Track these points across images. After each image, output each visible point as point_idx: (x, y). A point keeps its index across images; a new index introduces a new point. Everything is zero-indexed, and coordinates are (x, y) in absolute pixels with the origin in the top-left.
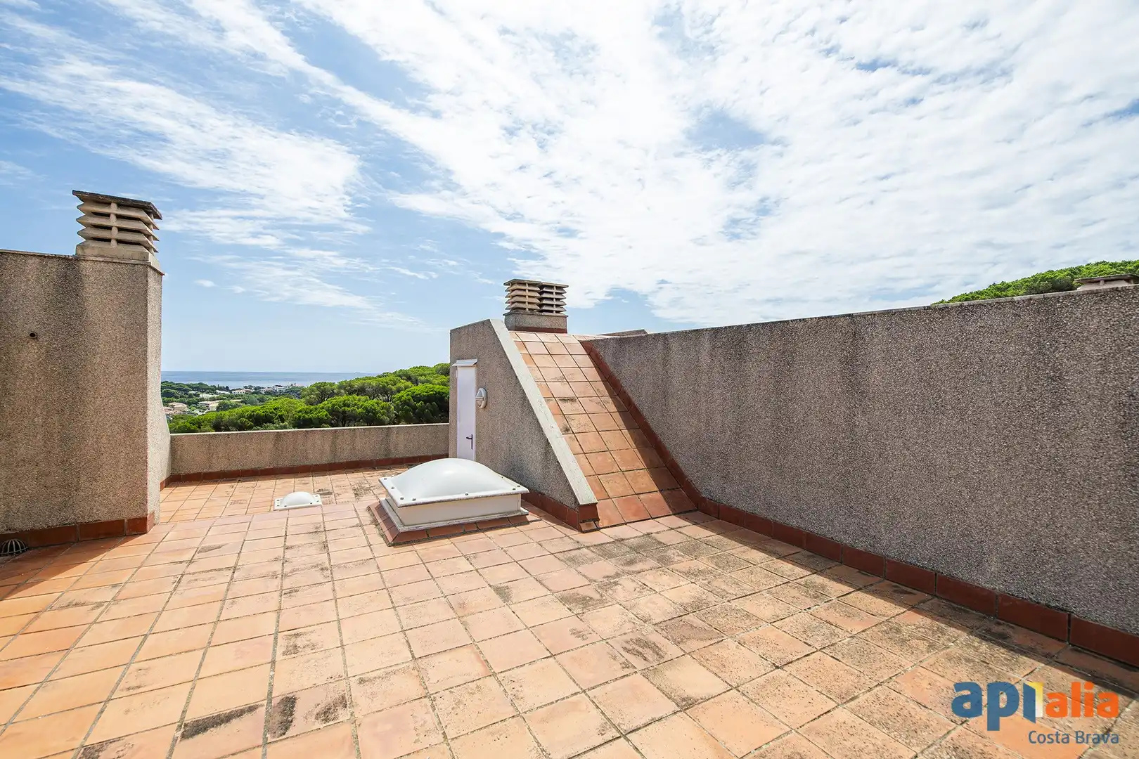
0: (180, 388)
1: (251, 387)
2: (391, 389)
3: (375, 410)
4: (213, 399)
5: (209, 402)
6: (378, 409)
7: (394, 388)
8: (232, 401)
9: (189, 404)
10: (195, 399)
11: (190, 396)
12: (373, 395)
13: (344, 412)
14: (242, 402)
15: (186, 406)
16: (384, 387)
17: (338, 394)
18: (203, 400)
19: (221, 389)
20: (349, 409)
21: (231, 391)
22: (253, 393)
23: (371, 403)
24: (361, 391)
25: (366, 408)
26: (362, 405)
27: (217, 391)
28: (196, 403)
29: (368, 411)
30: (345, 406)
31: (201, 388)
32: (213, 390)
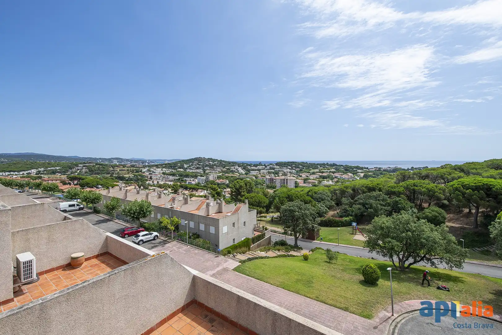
0: (351, 167)
1: (377, 168)
2: (447, 178)
3: (434, 190)
4: (362, 172)
5: (360, 174)
6: (436, 190)
7: (449, 177)
8: (369, 173)
9: (353, 174)
10: (355, 172)
11: (354, 171)
12: (435, 179)
13: (414, 190)
14: (373, 174)
15: (352, 175)
16: (442, 176)
17: (413, 178)
18: (358, 172)
19: (365, 168)
20: (417, 188)
21: (369, 169)
22: (378, 170)
23: (432, 185)
24: (426, 177)
25: (427, 189)
26: (425, 187)
27: (364, 169)
28: (356, 174)
29: (430, 191)
30: (414, 186)
31: (358, 168)
32: (362, 168)
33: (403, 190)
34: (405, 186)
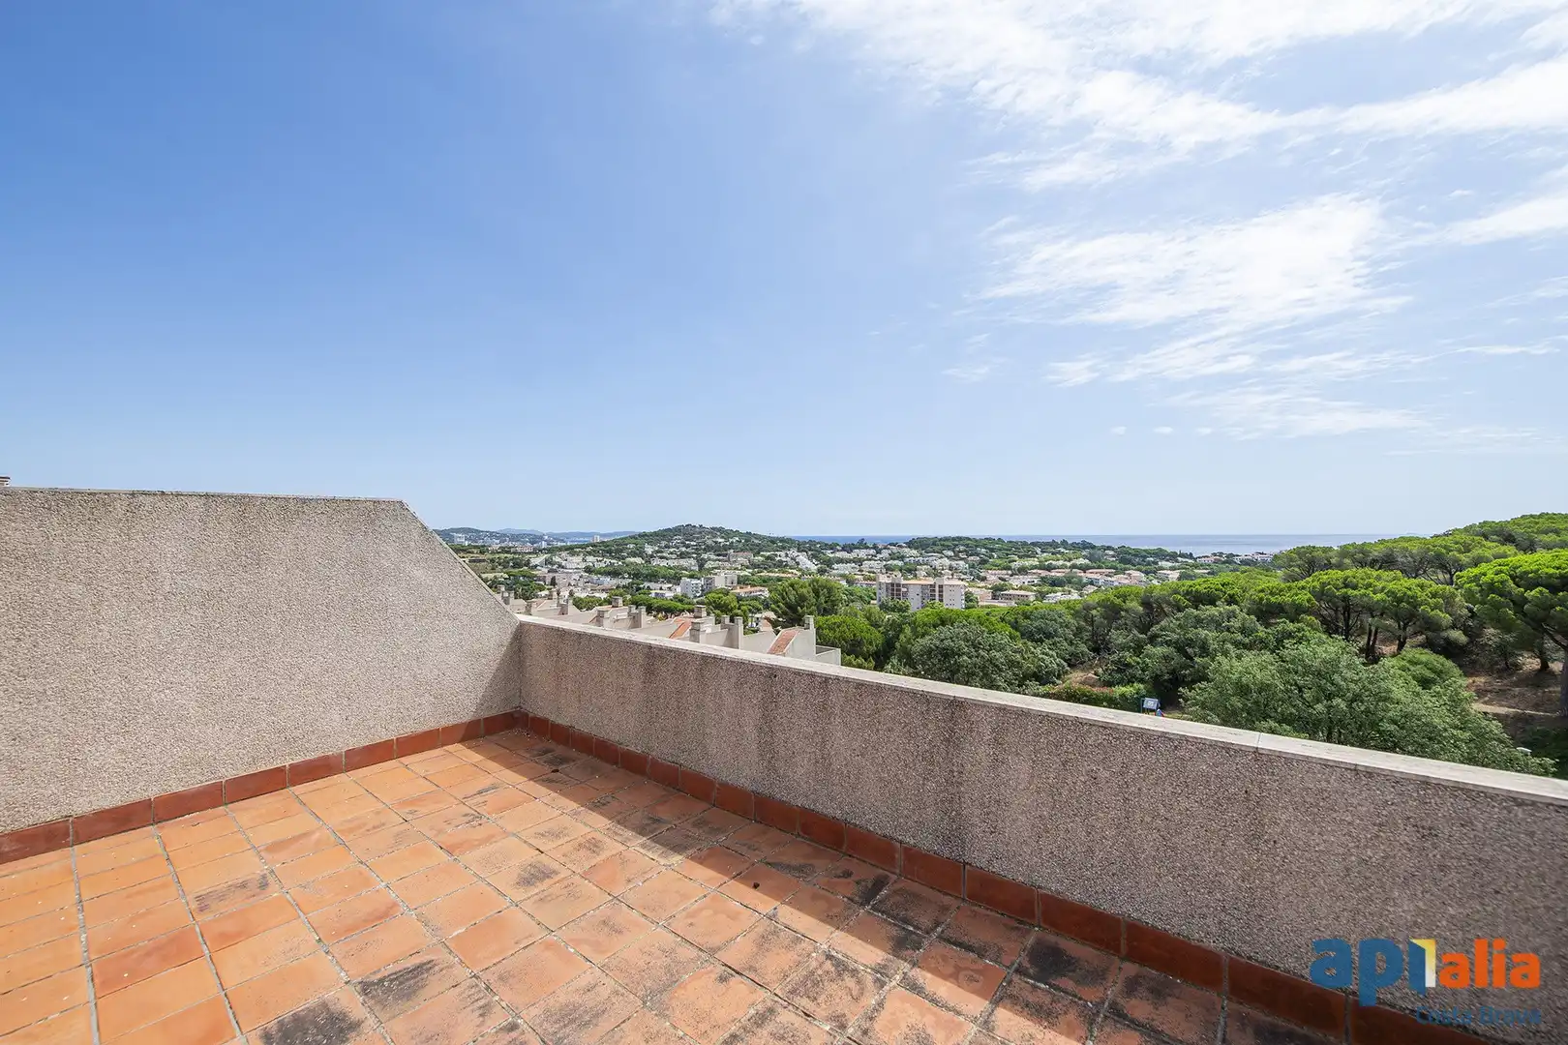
0: (1137, 553)
1: (1221, 554)
2: (1457, 561)
3: (1414, 597)
4: (1173, 569)
5: (1169, 572)
6: (1421, 595)
7: (1464, 558)
8: (1196, 571)
9: (1147, 573)
10: (1152, 567)
11: (1149, 564)
12: (1414, 569)
13: (1345, 598)
14: (1208, 573)
15: (1143, 575)
16: (1439, 556)
17: (1340, 566)
18: (1162, 569)
19: (1182, 555)
20: (1355, 592)
21: (1195, 559)
22: (1224, 563)
23: (1404, 584)
24: (1387, 562)
25: (1391, 593)
26: (1383, 589)
27: (1180, 559)
28: (1155, 572)
29: (1400, 600)
30: (1346, 586)
31: (1161, 554)
32: (1173, 557)
33: (1309, 601)
34: (1314, 587)
